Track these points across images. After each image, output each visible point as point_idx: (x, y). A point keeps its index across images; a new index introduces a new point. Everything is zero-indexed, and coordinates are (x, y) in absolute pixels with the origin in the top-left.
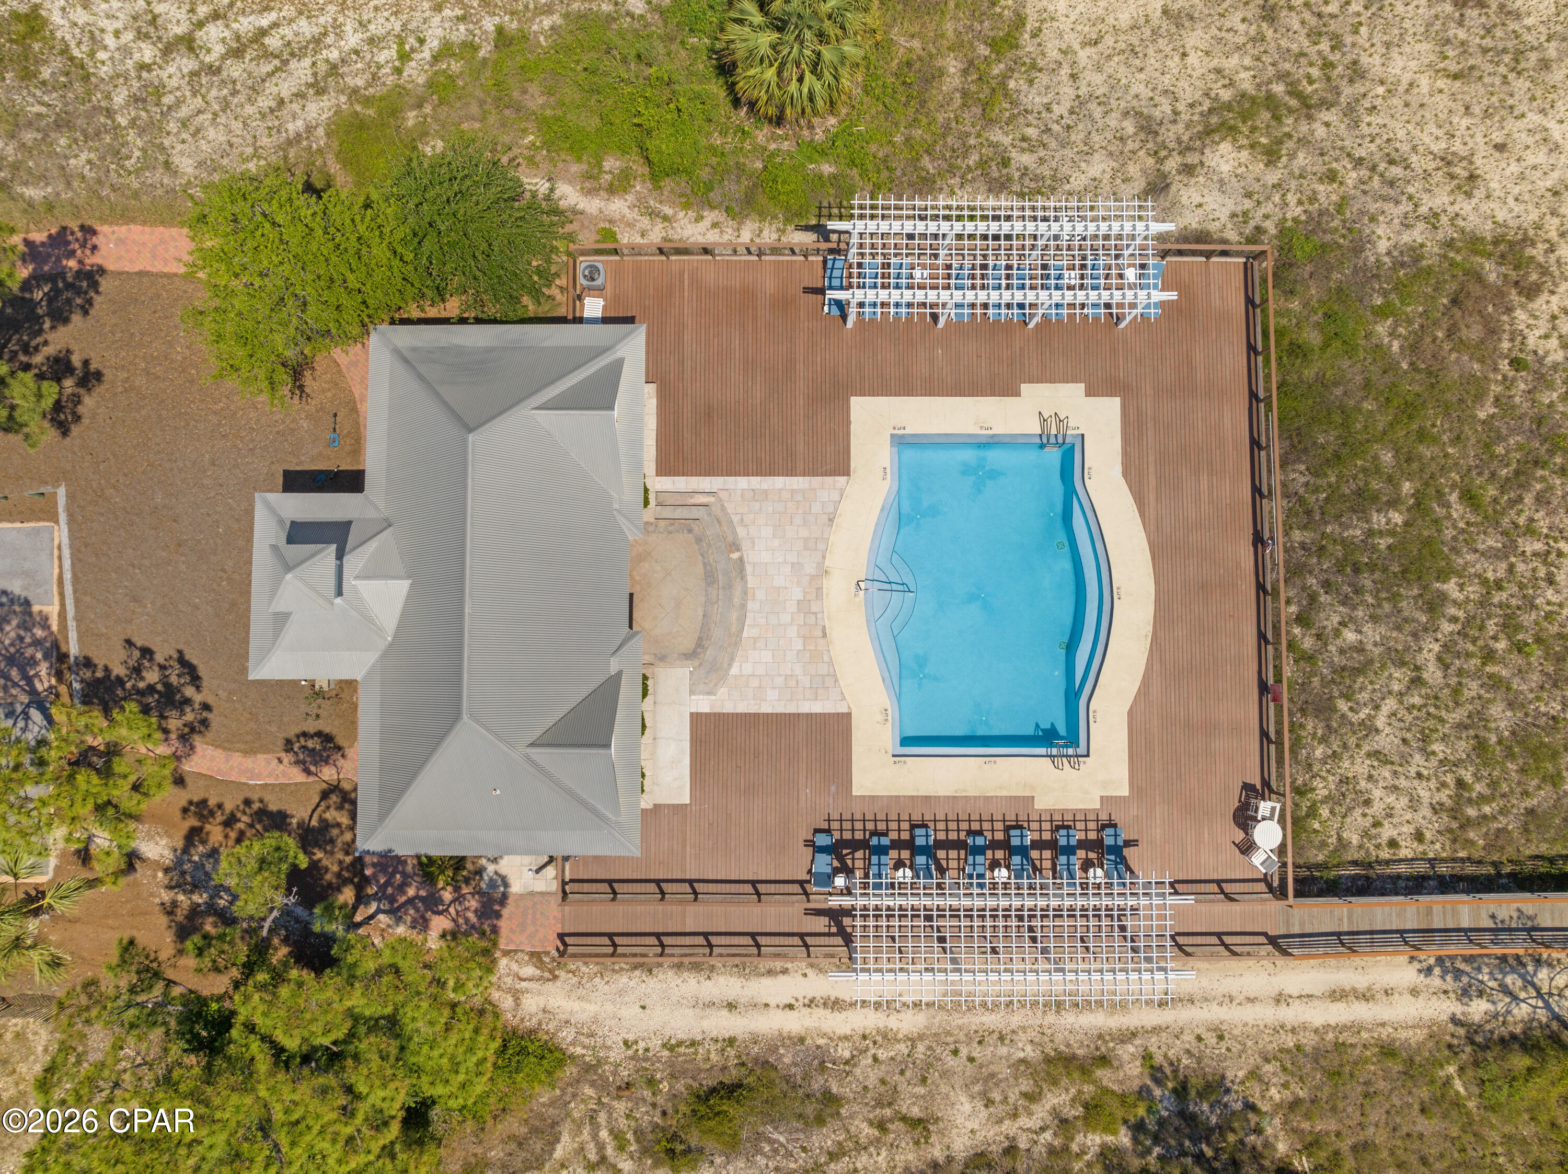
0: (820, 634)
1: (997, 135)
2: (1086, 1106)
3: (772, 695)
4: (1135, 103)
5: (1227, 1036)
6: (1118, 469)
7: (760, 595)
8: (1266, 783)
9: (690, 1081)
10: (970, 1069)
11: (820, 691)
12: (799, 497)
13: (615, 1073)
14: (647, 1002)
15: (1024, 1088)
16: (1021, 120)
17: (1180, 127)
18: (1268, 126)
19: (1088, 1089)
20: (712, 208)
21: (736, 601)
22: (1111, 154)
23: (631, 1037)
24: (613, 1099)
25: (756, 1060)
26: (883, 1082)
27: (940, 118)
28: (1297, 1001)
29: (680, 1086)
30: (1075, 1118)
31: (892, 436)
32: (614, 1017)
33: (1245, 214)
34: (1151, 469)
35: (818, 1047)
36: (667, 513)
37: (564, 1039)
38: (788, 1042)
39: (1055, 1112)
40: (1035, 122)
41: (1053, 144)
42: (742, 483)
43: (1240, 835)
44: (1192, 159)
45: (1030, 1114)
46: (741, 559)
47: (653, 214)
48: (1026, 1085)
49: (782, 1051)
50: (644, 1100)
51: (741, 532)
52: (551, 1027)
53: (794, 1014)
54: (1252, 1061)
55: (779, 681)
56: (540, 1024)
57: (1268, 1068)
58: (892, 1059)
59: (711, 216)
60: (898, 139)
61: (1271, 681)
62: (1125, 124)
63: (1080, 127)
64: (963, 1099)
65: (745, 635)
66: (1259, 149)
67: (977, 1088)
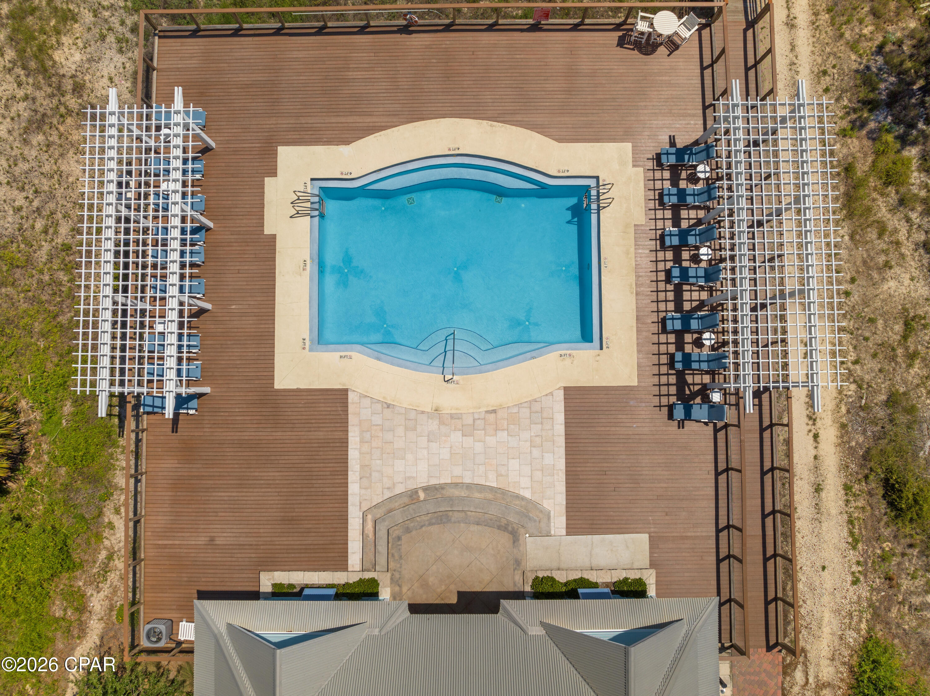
0: (493, 415)
1: (42, 255)
2: (887, 184)
3: (549, 459)
4: (16, 134)
5: (823, 68)
6: (343, 149)
7: (457, 471)
8: (618, 27)
9: (882, 523)
10: (862, 281)
11: (545, 415)
12: (367, 436)
13: (878, 590)
14: (818, 564)
15: (874, 236)
16: (28, 234)
17: (39, 94)
18: (41, 19)
19: (873, 182)
20: (100, 514)
21: (464, 493)
22: (62, 155)
23: (849, 578)
24: (899, 591)
25: (861, 466)
26: (874, 356)
27: (24, 306)
28: (792, 10)
29: (886, 532)
30: (897, 192)
31: (311, 350)
32: (833, 594)
33: (119, 41)
34: (343, 120)
35: (848, 412)
36: (382, 560)
37: (855, 640)
38: (845, 439)
39: (892, 210)
40: (31, 221)
41: (52, 205)
42: (354, 488)
43: (662, 50)
44: (68, 85)
45: (896, 231)
46: (426, 489)
47: (106, 569)
48: (872, 234)
49: (853, 444)
50: (899, 564)
51: (399, 489)
52: (846, 653)
53: (822, 433)
54: (843, 48)
55: (536, 452)
56: (844, 663)
57: (847, 35)
58: (855, 348)
59: (109, 515)
60: (42, 344)
61: (531, 21)
62: (35, 142)
63: (36, 182)
64: (885, 287)
65: (494, 485)
66: (61, 27)
67: (875, 275)
